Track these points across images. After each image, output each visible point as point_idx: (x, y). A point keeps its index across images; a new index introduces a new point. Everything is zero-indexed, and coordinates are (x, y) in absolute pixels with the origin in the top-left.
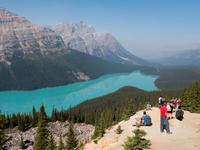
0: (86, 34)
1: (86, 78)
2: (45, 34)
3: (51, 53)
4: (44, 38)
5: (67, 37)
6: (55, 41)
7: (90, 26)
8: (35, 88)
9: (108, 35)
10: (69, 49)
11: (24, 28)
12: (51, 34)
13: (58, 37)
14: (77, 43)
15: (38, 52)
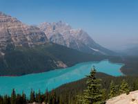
0: (64, 31)
1: (65, 66)
3: (36, 46)
5: (49, 33)
6: (40, 37)
7: (67, 24)
8: (24, 74)
9: (81, 31)
12: (37, 31)
14: (58, 37)
15: (26, 45)
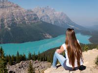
0: (50, 13)
1: (50, 37)
2: (28, 13)
3: (31, 24)
4: (28, 15)
5: (40, 15)
6: (33, 17)
7: (52, 9)
8: (23, 42)
9: (62, 13)
10: (41, 21)
11: (17, 10)
12: (31, 13)
13: (35, 15)
14: (45, 18)
15: (24, 23)
